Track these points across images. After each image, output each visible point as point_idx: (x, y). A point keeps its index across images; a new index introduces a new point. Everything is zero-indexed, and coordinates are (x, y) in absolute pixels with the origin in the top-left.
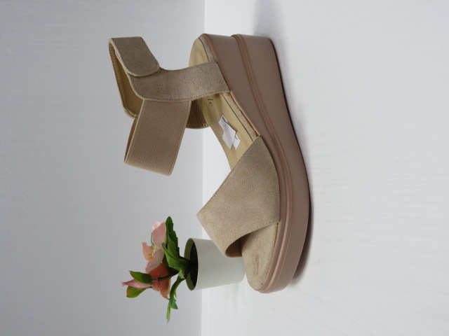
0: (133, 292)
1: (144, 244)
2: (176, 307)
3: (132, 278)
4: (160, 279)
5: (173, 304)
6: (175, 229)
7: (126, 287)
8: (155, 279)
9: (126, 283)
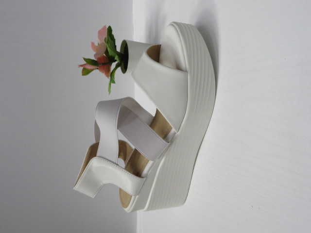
0: (86, 72)
1: (93, 44)
2: (114, 82)
3: (85, 63)
4: (104, 64)
5: (112, 81)
6: (113, 33)
7: (82, 68)
8: (100, 64)
9: (81, 66)
